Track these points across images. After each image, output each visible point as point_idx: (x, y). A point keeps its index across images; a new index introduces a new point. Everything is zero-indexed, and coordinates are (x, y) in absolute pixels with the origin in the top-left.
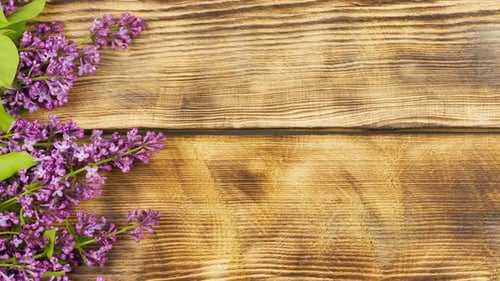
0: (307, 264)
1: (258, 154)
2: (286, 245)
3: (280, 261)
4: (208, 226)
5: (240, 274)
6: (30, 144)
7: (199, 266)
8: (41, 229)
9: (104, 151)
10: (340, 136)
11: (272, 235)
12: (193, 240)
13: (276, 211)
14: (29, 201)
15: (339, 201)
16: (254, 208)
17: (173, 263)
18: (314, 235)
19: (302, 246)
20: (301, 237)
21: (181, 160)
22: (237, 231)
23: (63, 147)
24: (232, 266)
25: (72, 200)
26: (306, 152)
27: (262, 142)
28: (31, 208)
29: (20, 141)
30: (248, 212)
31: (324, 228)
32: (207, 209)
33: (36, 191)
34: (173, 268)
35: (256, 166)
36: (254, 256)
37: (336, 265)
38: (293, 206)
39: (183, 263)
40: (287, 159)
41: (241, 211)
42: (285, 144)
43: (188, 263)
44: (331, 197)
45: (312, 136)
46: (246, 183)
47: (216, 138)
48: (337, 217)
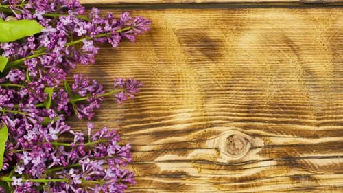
0: (256, 112)
1: (216, 24)
2: (239, 97)
3: (234, 109)
4: (176, 82)
5: (201, 120)
6: (39, 14)
7: (169, 114)
8: (42, 86)
9: (99, 28)
10: (282, 9)
11: (227, 89)
12: (164, 93)
13: (231, 70)
14: (34, 63)
15: (281, 61)
16: (212, 67)
17: (148, 112)
18: (261, 89)
19: (251, 98)
20: (251, 90)
21: (155, 29)
22: (200, 86)
23: (66, 21)
24: (195, 114)
25: (71, 63)
26: (255, 22)
27: (220, 14)
28: (36, 69)
29: (32, 11)
30: (208, 70)
31: (269, 83)
32: (175, 68)
33: (41, 56)
34: (148, 115)
35: (214, 34)
36: (213, 105)
37: (278, 113)
38: (244, 65)
39: (156, 112)
40: (240, 28)
41: (202, 69)
42: (238, 15)
43: (161, 112)
44: (275, 58)
45: (259, 9)
46: (207, 47)
47: (181, 11)
48: (280, 73)
